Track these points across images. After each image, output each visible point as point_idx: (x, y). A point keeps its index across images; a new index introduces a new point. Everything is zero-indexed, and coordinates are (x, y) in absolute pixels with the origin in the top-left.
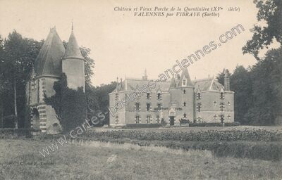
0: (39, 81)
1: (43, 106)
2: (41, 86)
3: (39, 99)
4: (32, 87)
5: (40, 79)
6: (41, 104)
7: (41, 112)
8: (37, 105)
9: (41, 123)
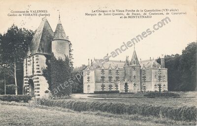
0: (33, 57)
1: (36, 77)
2: (35, 61)
3: (33, 72)
4: (28, 63)
5: (35, 56)
6: (35, 75)
7: (35, 82)
8: (32, 77)
9: (35, 90)
